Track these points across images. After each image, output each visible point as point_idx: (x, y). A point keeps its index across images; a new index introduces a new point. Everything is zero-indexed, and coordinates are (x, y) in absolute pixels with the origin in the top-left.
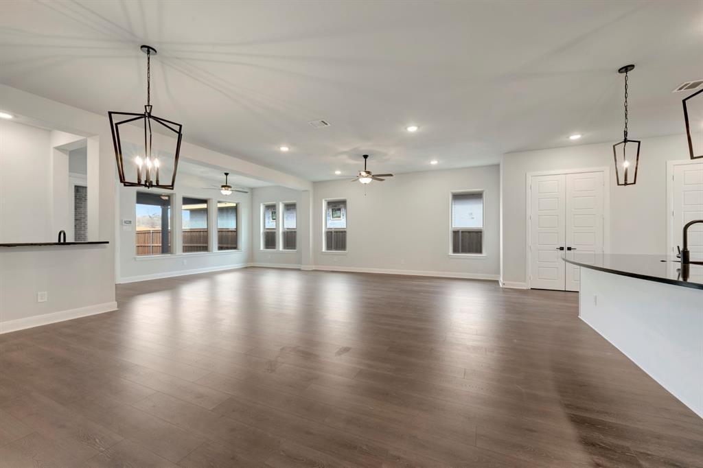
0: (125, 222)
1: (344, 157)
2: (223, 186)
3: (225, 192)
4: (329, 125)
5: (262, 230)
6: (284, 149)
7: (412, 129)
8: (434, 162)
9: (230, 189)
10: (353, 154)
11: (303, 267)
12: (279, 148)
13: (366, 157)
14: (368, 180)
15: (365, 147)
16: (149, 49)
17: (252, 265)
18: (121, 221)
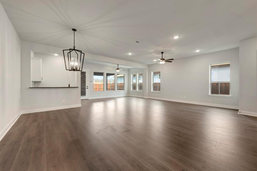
0: (91, 81)
1: (153, 54)
2: (117, 69)
3: (118, 71)
4: (140, 42)
5: (132, 84)
6: (130, 54)
7: (176, 37)
8: (198, 51)
9: (119, 70)
10: (156, 52)
11: (144, 97)
12: (128, 54)
13: (162, 53)
14: (163, 62)
15: (161, 49)
16: (74, 30)
17: (129, 95)
18: (90, 81)
